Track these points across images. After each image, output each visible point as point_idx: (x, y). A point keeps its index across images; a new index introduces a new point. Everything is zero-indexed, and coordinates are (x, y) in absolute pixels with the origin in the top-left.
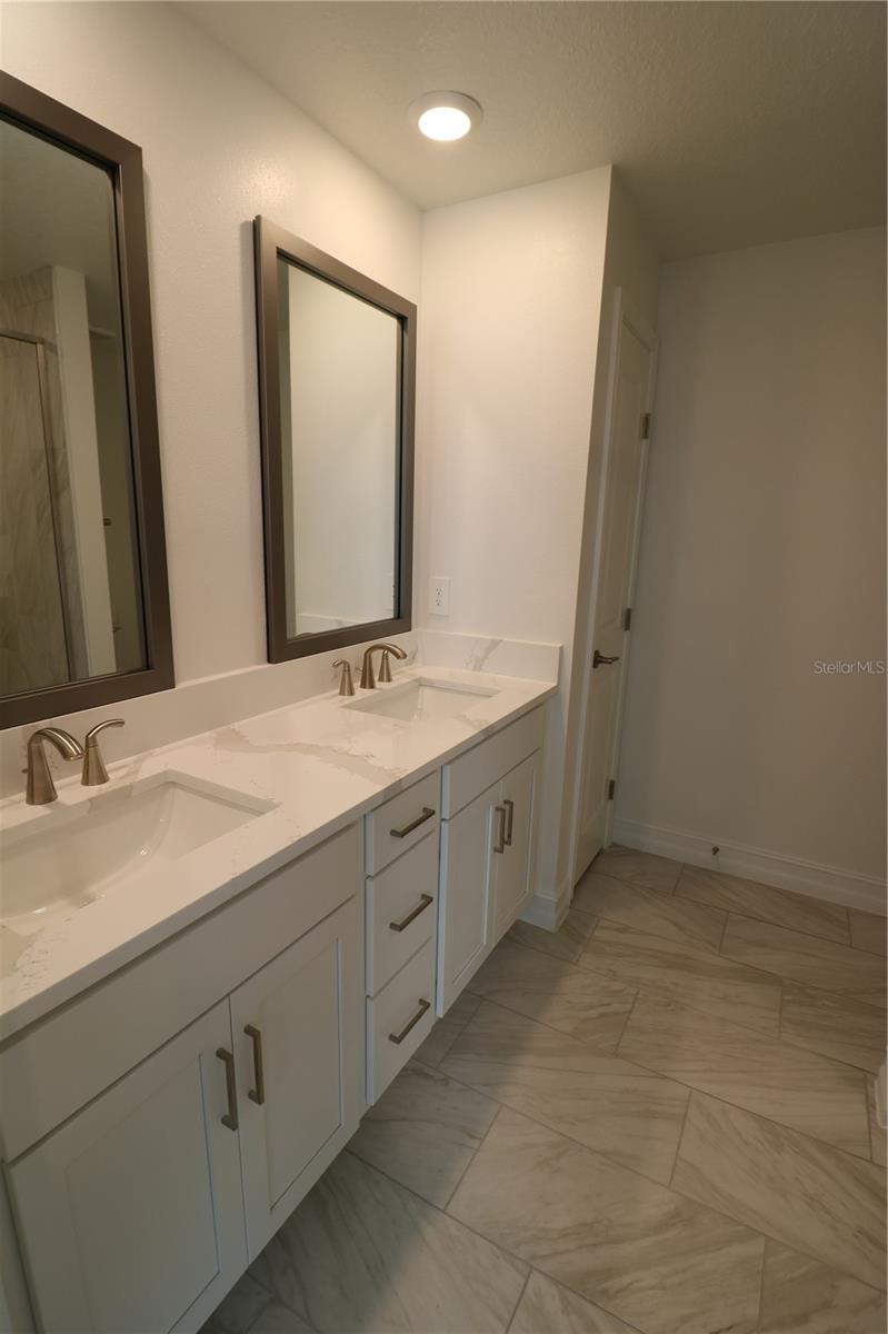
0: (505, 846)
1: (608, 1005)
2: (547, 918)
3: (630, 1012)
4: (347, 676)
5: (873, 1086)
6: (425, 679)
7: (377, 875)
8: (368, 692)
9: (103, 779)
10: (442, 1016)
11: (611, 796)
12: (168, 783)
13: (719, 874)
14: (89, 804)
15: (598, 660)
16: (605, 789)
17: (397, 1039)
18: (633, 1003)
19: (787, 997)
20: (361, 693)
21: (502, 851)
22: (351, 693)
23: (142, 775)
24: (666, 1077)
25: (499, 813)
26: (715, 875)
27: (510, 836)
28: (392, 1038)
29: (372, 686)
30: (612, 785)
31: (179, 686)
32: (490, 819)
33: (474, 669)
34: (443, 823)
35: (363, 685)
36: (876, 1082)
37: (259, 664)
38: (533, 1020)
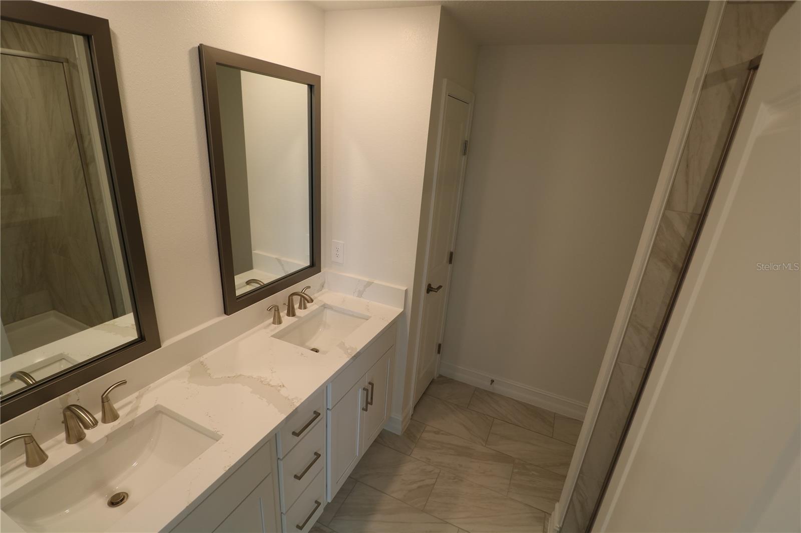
0: (369, 405)
1: (423, 480)
2: (398, 429)
3: (434, 484)
4: (277, 314)
5: (548, 521)
6: (328, 304)
7: (283, 458)
8: (292, 320)
9: (115, 417)
10: (330, 502)
11: (439, 352)
12: (157, 412)
13: (493, 393)
14: (106, 438)
15: (430, 289)
16: (435, 348)
17: (300, 528)
18: (437, 479)
19: (516, 470)
20: (287, 321)
21: (366, 410)
22: (280, 322)
23: (141, 411)
24: (447, 523)
25: (365, 392)
26: (491, 394)
27: (372, 398)
28: (298, 527)
29: (294, 315)
30: (440, 346)
31: (165, 345)
32: (360, 396)
33: (358, 296)
34: (328, 411)
35: (288, 315)
36: (550, 519)
37: (219, 316)
38: (382, 492)
